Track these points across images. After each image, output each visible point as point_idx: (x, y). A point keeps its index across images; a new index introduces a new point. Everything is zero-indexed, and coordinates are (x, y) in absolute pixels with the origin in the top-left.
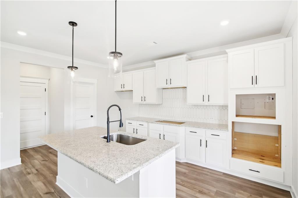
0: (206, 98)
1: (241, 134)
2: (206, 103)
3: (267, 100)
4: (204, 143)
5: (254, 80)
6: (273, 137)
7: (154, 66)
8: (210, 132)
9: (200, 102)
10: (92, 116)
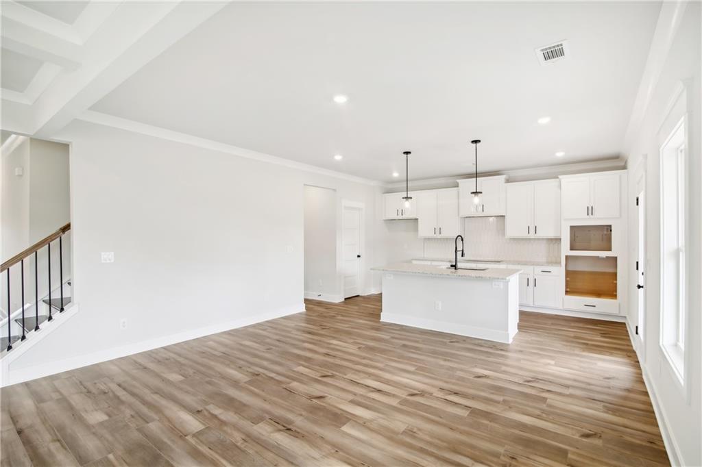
0: (532, 230)
1: (575, 272)
2: (532, 235)
3: (605, 232)
4: (531, 283)
5: (590, 211)
6: (609, 273)
7: (457, 185)
8: (539, 269)
9: (525, 235)
10: (359, 256)
